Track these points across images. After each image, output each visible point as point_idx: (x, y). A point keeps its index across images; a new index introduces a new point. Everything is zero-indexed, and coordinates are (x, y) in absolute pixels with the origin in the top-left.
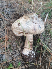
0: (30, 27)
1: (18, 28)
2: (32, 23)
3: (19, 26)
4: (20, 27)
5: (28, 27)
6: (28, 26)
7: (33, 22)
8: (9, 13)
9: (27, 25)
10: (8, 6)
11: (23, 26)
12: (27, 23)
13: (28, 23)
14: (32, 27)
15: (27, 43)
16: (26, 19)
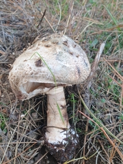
0: (68, 65)
1: (37, 73)
2: (71, 57)
3: (40, 68)
4: (44, 69)
5: (63, 66)
6: (63, 63)
7: (72, 54)
8: (9, 39)
9: (59, 62)
10: (9, 23)
11: (51, 66)
12: (58, 56)
13: (61, 58)
14: (72, 65)
15: (54, 113)
16: (50, 48)
